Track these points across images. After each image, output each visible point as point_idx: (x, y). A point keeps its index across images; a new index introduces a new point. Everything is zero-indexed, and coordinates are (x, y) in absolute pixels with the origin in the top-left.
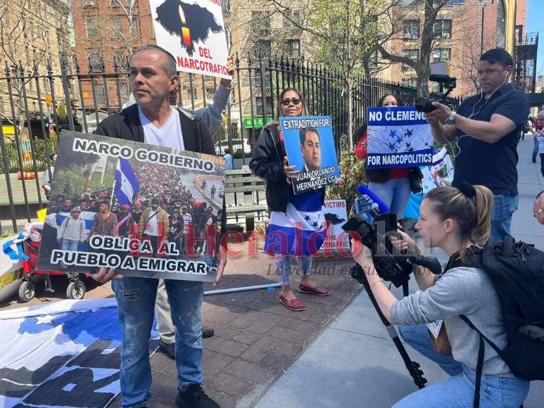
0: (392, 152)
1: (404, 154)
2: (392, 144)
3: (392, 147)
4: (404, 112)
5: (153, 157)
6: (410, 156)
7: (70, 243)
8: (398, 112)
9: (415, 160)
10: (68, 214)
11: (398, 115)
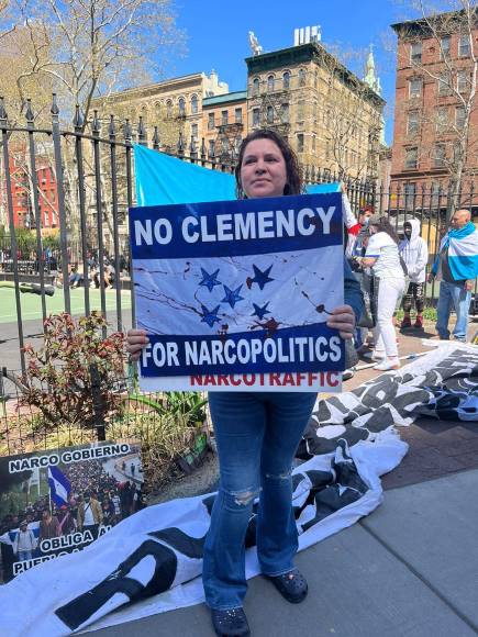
0: (212, 331)
1: (249, 336)
2: (210, 309)
3: (209, 316)
4: (238, 217)
5: (77, 456)
6: (269, 341)
7: (25, 553)
8: (220, 218)
9: (286, 352)
10: (18, 530)
11: (221, 227)
